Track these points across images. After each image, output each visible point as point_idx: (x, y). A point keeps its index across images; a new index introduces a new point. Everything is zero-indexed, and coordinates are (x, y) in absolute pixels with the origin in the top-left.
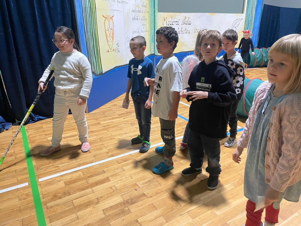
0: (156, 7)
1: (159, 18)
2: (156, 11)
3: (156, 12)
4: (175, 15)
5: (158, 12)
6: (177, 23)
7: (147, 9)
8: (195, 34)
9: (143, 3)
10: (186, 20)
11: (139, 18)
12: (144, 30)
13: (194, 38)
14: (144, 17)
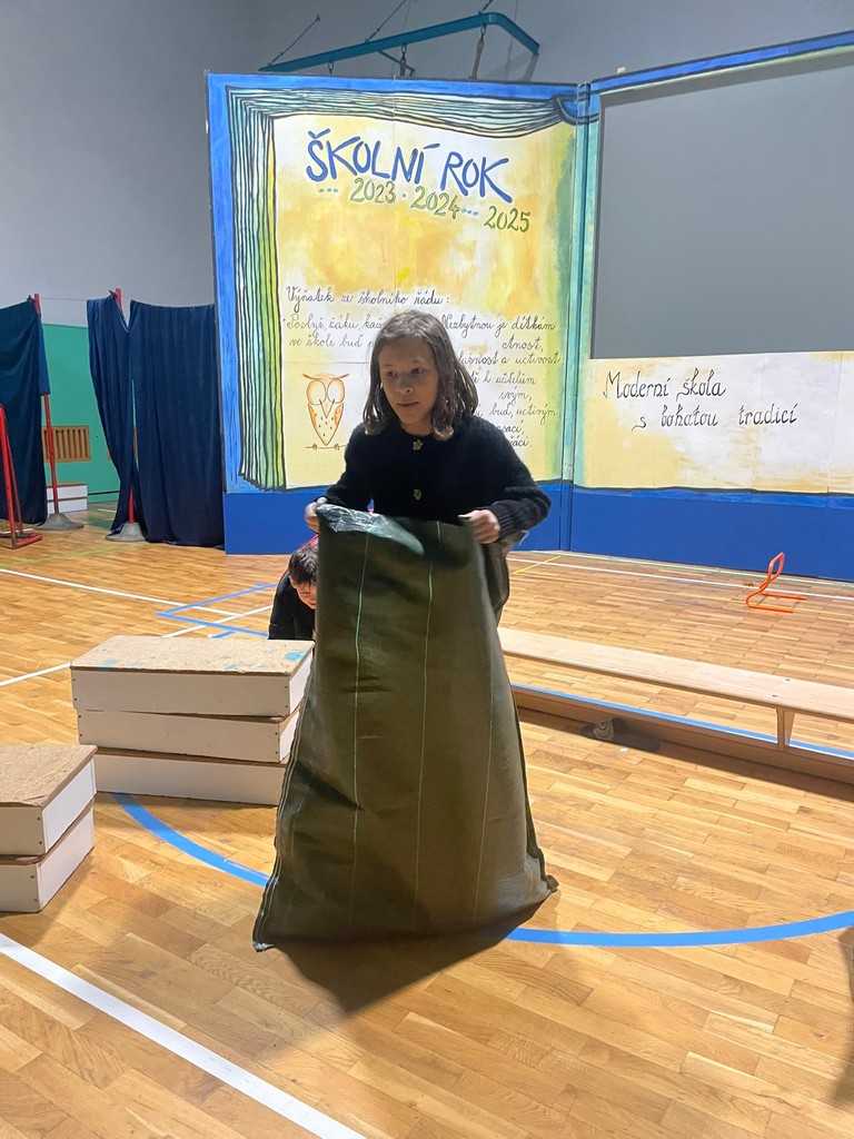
0: (585, 344)
1: (591, 377)
2: (585, 354)
3: (583, 358)
4: (652, 365)
5: (592, 358)
6: (661, 390)
7: (538, 354)
8: (743, 428)
9: (512, 340)
10: (699, 380)
11: (481, 377)
12: (511, 410)
13: (737, 442)
14: (515, 376)
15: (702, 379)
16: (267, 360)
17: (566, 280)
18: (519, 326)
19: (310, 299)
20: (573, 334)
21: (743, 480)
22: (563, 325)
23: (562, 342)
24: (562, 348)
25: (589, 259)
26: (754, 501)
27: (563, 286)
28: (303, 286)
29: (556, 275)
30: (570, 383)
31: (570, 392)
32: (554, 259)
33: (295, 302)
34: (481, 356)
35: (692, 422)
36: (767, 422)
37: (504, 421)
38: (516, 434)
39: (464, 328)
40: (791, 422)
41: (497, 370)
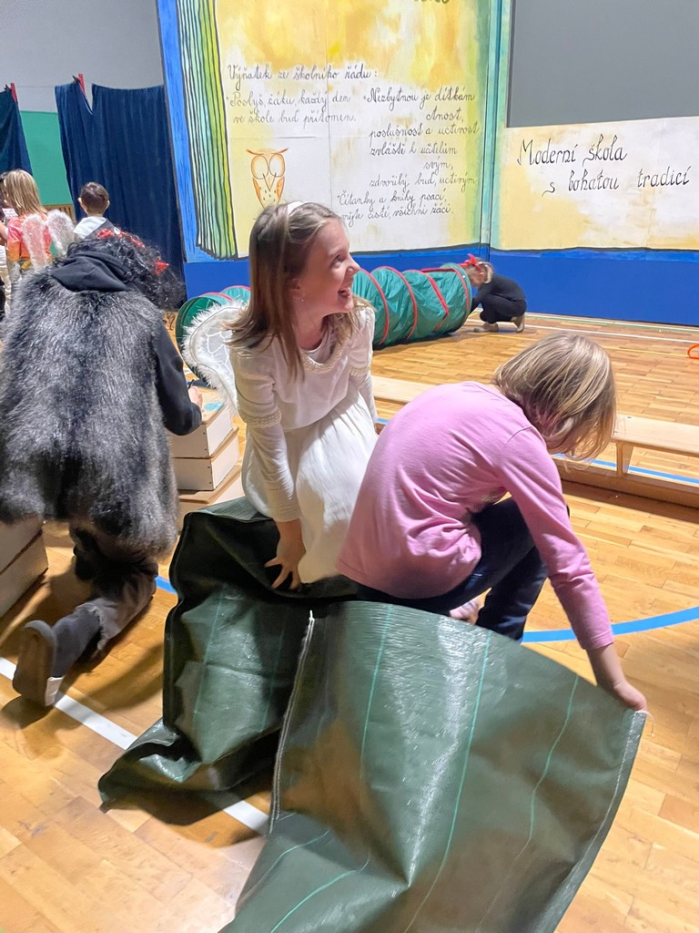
0: (502, 113)
1: (507, 145)
2: (501, 123)
3: (500, 127)
4: (561, 132)
5: (508, 126)
6: (569, 156)
7: (459, 125)
8: (640, 190)
9: (435, 111)
10: (603, 146)
11: (407, 148)
12: (435, 178)
13: (635, 203)
14: (438, 146)
15: (606, 144)
16: (214, 137)
17: (485, 51)
18: (441, 97)
19: (250, 77)
20: (491, 104)
21: (639, 240)
22: (482, 95)
23: (481, 112)
24: (481, 117)
25: (506, 29)
26: (647, 259)
27: (482, 56)
28: (242, 63)
29: (476, 46)
30: (488, 151)
31: (488, 159)
32: (474, 31)
33: (236, 80)
34: (407, 127)
35: (596, 185)
36: (662, 185)
37: (428, 190)
38: (439, 201)
39: (391, 101)
40: (684, 183)
41: (422, 142)
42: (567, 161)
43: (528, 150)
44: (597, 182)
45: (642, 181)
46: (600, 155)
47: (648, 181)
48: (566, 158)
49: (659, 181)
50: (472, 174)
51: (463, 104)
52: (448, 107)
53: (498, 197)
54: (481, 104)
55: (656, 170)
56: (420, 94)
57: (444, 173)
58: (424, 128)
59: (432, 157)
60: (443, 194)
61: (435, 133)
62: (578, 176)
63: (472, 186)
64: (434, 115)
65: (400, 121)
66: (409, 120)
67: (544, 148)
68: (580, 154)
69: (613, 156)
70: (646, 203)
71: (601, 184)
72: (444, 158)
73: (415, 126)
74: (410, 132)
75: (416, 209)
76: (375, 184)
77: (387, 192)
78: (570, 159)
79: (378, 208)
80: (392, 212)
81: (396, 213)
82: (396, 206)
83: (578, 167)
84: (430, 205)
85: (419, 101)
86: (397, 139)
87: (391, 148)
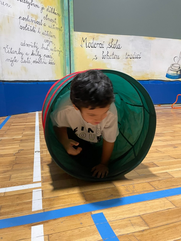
0: (72, 25)
1: (76, 39)
2: (72, 29)
4: (98, 36)
7: (56, 26)
8: (127, 60)
9: (47, 16)
10: (113, 43)
11: (37, 30)
12: (49, 48)
13: (125, 64)
14: (49, 33)
15: (114, 42)
18: (49, 10)
20: (67, 20)
22: (62, 15)
31: (67, 44)
34: (36, 20)
35: (112, 57)
36: (133, 58)
37: (47, 53)
38: (51, 59)
39: (28, 4)
40: (140, 58)
41: (42, 29)
42: (101, 47)
43: (85, 41)
44: (112, 56)
45: (127, 57)
46: (113, 46)
47: (129, 57)
48: (100, 46)
49: (132, 57)
50: (62, 49)
51: (56, 16)
52: (52, 16)
53: (73, 60)
54: (63, 19)
55: (131, 53)
56: (40, 6)
57: (51, 46)
58: (43, 23)
59: (47, 38)
60: (52, 56)
61: (47, 26)
62: (105, 53)
63: (62, 54)
64: (46, 18)
65: (32, 15)
66: (37, 17)
67: (91, 42)
68: (106, 45)
69: (117, 47)
70: (129, 64)
71: (114, 57)
72: (51, 39)
73: (39, 20)
74: (38, 23)
75: (42, 61)
76: (23, 45)
77: (29, 50)
78: (102, 47)
79: (25, 58)
80: (31, 61)
81: (34, 62)
82: (34, 58)
83: (105, 50)
84: (47, 60)
85: (40, 9)
86: (32, 24)
87: (30, 28)
